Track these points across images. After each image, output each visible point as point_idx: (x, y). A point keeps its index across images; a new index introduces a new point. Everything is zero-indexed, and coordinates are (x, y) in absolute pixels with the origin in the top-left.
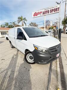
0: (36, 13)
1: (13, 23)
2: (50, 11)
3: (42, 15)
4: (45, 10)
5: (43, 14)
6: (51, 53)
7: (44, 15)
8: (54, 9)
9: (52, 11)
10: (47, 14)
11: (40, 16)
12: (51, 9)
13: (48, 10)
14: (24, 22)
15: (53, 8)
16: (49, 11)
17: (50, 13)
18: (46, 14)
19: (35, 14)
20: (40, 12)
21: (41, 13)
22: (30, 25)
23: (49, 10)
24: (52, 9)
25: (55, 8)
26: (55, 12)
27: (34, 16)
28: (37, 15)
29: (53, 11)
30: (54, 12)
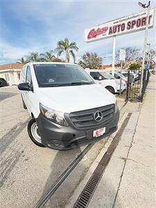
0: (93, 30)
1: (48, 53)
2: (126, 26)
3: (107, 35)
4: (116, 24)
5: (110, 32)
6: (78, 125)
7: (113, 34)
8: (136, 19)
9: (131, 25)
10: (121, 32)
11: (101, 39)
12: (129, 20)
13: (121, 23)
14: (71, 51)
15: (135, 17)
16: (124, 24)
17: (126, 30)
18: (117, 33)
19: (90, 33)
20: (103, 29)
21: (105, 30)
22: (84, 58)
23: (126, 22)
24: (133, 19)
25: (141, 17)
26: (140, 27)
27: (89, 38)
28: (95, 36)
29: (135, 26)
30: (138, 26)
